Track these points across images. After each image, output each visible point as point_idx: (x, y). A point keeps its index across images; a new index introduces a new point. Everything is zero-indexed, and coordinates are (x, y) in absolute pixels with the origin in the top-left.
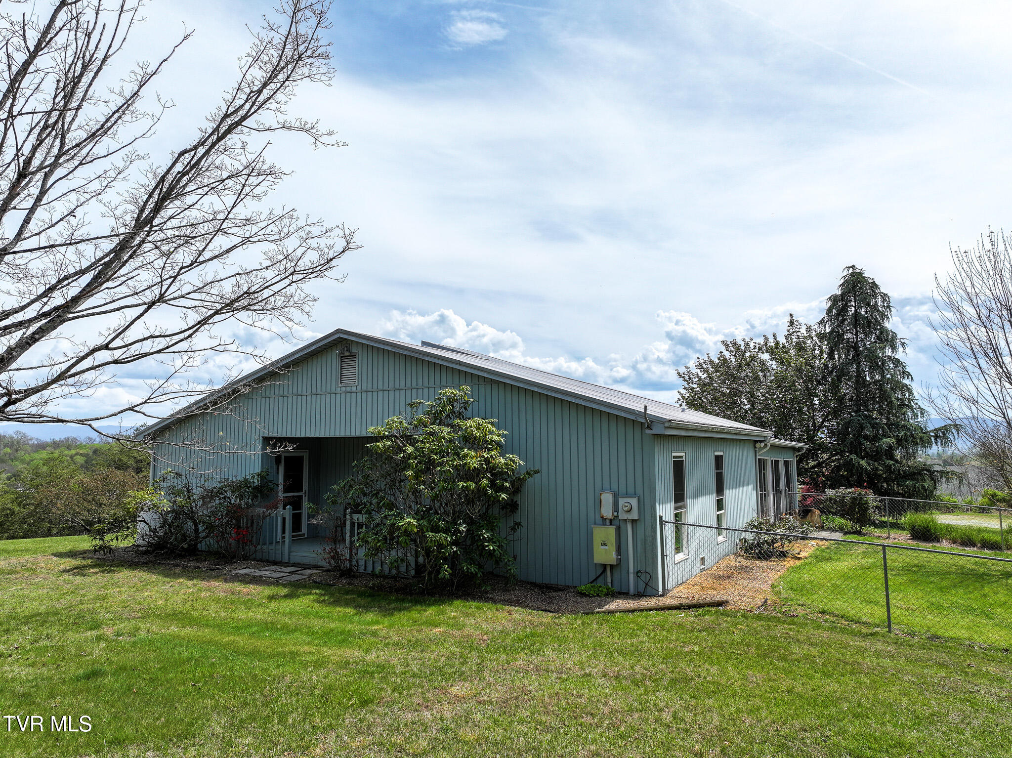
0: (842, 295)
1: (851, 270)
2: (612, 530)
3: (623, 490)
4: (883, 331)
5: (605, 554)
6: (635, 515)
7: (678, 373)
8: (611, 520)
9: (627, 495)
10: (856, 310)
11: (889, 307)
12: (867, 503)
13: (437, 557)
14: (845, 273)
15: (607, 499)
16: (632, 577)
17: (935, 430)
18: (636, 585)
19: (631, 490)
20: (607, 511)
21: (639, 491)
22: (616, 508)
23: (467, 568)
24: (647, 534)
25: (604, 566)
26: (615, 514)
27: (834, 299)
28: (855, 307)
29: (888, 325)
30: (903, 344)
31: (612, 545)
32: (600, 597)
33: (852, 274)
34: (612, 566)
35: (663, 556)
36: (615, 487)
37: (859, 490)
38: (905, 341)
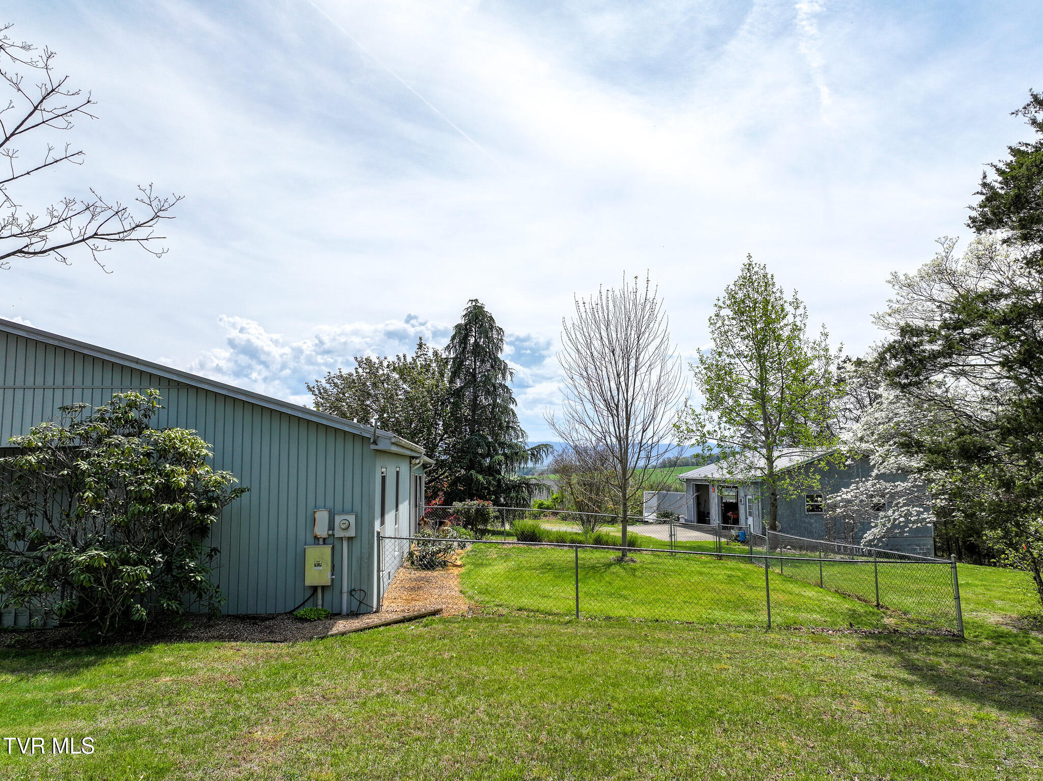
0: (466, 325)
1: (474, 304)
2: (327, 550)
3: (339, 507)
4: (496, 359)
5: (317, 575)
6: (352, 533)
7: (308, 387)
8: (324, 539)
9: (343, 512)
10: (476, 340)
11: (501, 340)
12: (488, 514)
13: (127, 597)
14: (470, 304)
15: (322, 517)
16: (345, 596)
17: (532, 449)
18: (349, 604)
19: (348, 506)
20: (321, 530)
21: (357, 507)
22: (331, 527)
23: (168, 605)
24: (363, 550)
25: (315, 589)
26: (330, 532)
27: (458, 327)
28: (475, 337)
29: (500, 356)
30: (511, 373)
31: (327, 564)
32: (320, 620)
33: (475, 307)
34: (323, 587)
35: (379, 571)
36: (330, 504)
37: (482, 502)
38: (513, 371)
